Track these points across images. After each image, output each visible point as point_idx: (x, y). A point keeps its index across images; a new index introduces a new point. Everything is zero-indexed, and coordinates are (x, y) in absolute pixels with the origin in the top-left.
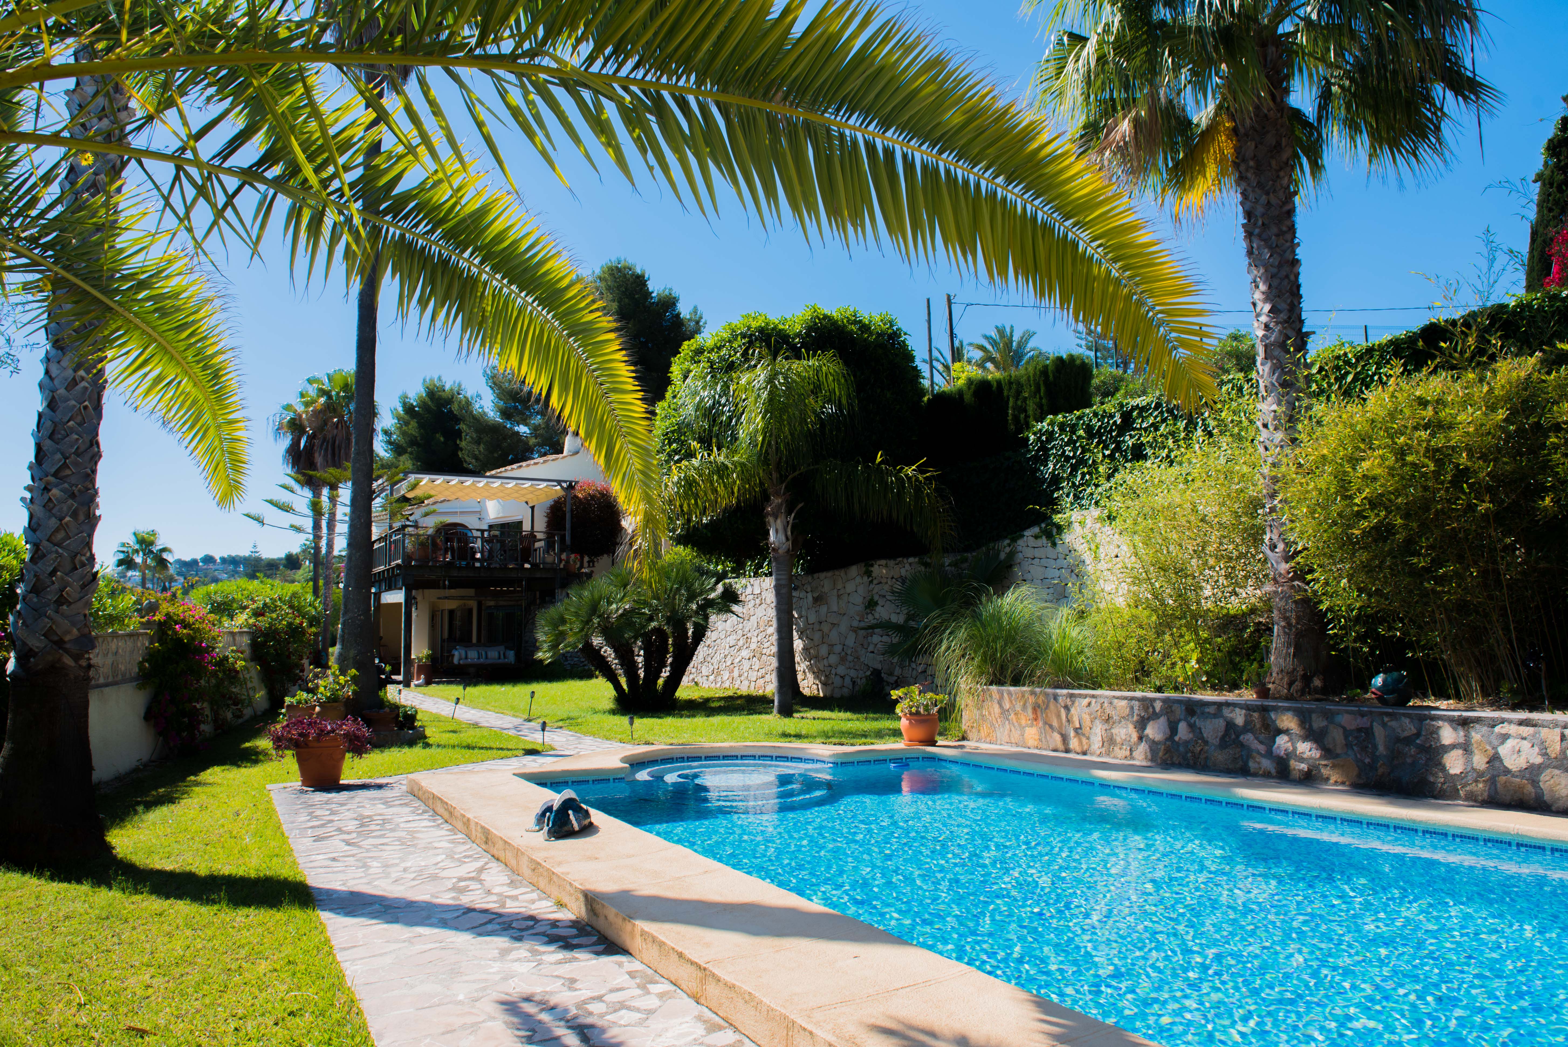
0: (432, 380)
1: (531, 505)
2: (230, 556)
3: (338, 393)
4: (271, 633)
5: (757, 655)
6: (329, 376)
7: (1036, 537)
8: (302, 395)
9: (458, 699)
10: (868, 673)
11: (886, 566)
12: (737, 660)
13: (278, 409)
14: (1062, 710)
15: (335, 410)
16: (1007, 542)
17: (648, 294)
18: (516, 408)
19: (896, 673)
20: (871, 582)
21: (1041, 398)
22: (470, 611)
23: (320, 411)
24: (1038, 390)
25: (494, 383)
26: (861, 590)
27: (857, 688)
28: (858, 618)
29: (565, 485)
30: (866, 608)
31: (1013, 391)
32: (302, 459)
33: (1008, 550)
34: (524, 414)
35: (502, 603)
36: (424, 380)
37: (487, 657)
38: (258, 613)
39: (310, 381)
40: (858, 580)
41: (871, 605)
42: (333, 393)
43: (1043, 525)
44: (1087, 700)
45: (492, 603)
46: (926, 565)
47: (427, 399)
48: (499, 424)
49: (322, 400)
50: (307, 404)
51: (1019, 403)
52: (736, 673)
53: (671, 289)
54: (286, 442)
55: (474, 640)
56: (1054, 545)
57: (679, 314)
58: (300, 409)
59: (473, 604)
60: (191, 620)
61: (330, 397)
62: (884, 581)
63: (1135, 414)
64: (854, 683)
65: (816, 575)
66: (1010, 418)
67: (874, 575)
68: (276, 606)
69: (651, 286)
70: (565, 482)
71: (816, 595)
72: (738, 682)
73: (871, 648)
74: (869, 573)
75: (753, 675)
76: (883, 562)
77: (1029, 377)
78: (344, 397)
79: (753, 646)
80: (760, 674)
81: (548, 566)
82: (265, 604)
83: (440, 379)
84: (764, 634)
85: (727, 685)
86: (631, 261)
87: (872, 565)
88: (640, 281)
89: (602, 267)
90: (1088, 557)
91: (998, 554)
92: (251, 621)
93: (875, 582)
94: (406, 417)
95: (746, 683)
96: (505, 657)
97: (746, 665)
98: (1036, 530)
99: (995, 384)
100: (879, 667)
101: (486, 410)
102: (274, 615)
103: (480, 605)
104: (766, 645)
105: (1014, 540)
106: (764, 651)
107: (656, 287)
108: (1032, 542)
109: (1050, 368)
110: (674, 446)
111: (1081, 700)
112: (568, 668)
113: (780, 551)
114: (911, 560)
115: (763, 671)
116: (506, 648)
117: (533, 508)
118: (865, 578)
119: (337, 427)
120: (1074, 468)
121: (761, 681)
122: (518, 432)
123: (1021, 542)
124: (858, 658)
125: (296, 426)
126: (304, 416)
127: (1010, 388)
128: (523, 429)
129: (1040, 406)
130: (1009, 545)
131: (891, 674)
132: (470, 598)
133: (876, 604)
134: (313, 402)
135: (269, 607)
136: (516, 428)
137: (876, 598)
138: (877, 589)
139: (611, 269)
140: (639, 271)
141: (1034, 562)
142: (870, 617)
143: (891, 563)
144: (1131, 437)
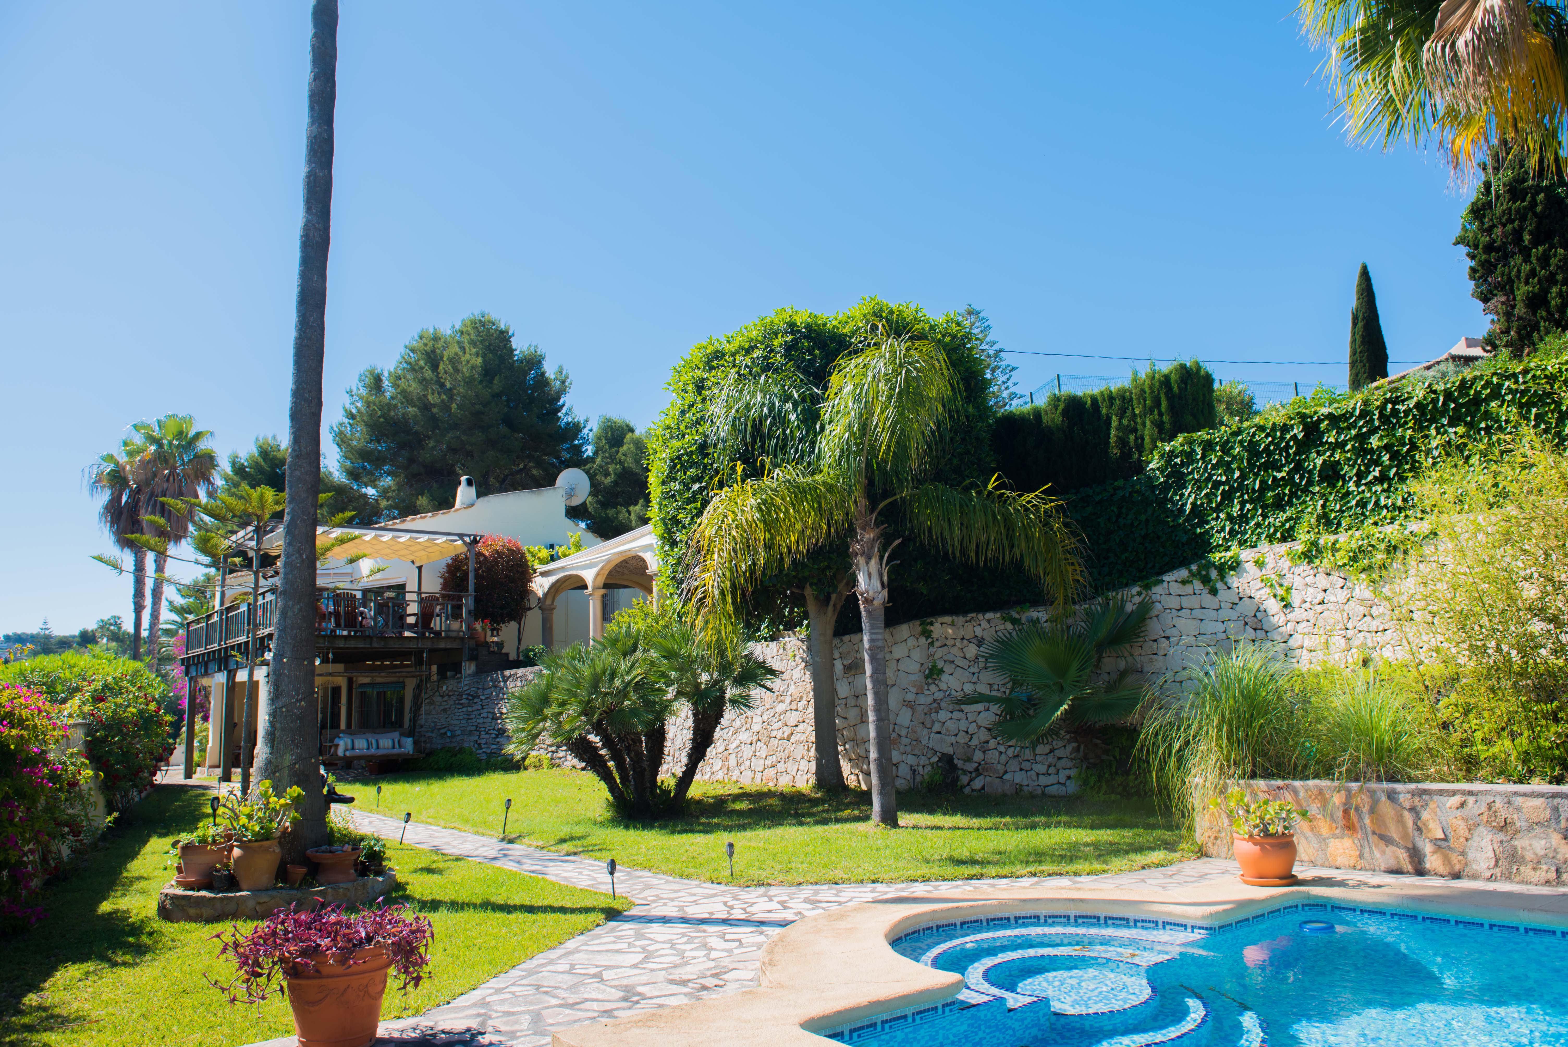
0: (265, 439)
1: (418, 564)
2: (15, 634)
3: (170, 443)
4: (116, 725)
5: (763, 739)
6: (159, 422)
7: (1184, 582)
8: (126, 444)
9: (409, 815)
10: (935, 759)
11: (953, 624)
12: (734, 745)
13: (95, 459)
14: (1406, 814)
15: (166, 461)
16: (1135, 590)
17: (512, 350)
18: (365, 468)
19: (976, 758)
20: (932, 644)
21: (1161, 414)
22: (336, 691)
23: (149, 462)
24: (1157, 403)
25: (342, 440)
26: (917, 655)
27: (918, 779)
28: (914, 690)
29: (467, 540)
30: (927, 677)
31: (1115, 408)
32: (124, 517)
33: (1137, 600)
34: (373, 474)
35: (379, 680)
36: (257, 439)
37: (378, 748)
38: (98, 698)
39: (135, 427)
40: (912, 642)
41: (933, 673)
42: (165, 442)
43: (1194, 568)
44: (1456, 800)
45: (367, 680)
46: (1014, 621)
47: (260, 460)
48: (346, 485)
49: (153, 448)
50: (130, 454)
51: (1125, 422)
52: (732, 762)
53: (536, 347)
54: (105, 496)
55: (343, 726)
56: (1214, 592)
57: (543, 374)
58: (123, 459)
59: (342, 682)
60: (25, 713)
61: (161, 445)
62: (950, 642)
63: (1323, 426)
64: (914, 771)
65: (846, 638)
66: (1113, 440)
67: (934, 635)
68: (121, 688)
69: (515, 343)
70: (469, 536)
71: (847, 662)
72: (737, 773)
73: (937, 727)
74: (927, 634)
75: (759, 764)
76: (948, 619)
77: (1143, 391)
78: (178, 447)
79: (756, 727)
80: (768, 762)
81: (454, 635)
82: (106, 686)
83: (274, 437)
84: (772, 712)
85: (720, 776)
86: (494, 315)
87: (932, 624)
88: (504, 337)
89: (463, 321)
90: (1273, 606)
91: (1122, 607)
92: (87, 708)
93: (937, 644)
94: (236, 478)
95: (749, 774)
96: (400, 746)
97: (747, 752)
98: (1183, 573)
99: (1089, 402)
100: (950, 751)
101: (331, 470)
102: (119, 700)
103: (350, 681)
104: (775, 726)
105: (1147, 587)
106: (774, 734)
107: (520, 345)
108: (1176, 588)
109: (1173, 377)
110: (692, 472)
111: (1443, 799)
112: (484, 757)
113: (876, 602)
114: (990, 615)
115: (773, 759)
116: (401, 735)
117: (420, 568)
118: (922, 640)
119: (168, 480)
120: (1228, 497)
121: (772, 771)
122: (366, 495)
123: (1158, 590)
124: (918, 741)
125: (117, 479)
126: (128, 468)
127: (1112, 404)
128: (370, 491)
129: (1159, 425)
130: (1139, 594)
131: (969, 760)
132: (338, 674)
133: (942, 671)
134: (139, 451)
135: (110, 689)
136: (364, 490)
137: (940, 664)
138: (940, 653)
139: (473, 322)
140: (503, 327)
141: (1182, 613)
142: (933, 688)
143: (960, 620)
144: (1319, 454)
